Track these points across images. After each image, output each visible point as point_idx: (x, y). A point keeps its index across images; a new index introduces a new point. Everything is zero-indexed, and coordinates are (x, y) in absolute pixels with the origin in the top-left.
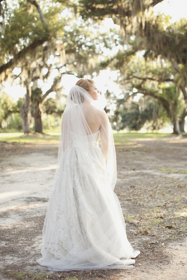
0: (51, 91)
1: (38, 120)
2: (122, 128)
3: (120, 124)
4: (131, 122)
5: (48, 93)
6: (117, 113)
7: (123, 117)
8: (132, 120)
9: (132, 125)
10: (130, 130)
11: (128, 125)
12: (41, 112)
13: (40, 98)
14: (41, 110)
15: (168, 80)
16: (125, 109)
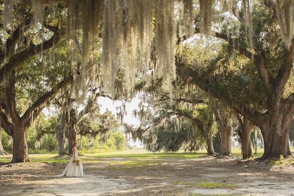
3: (155, 144)
4: (167, 143)
8: (169, 140)
12: (76, 133)
13: (75, 119)
15: (201, 102)
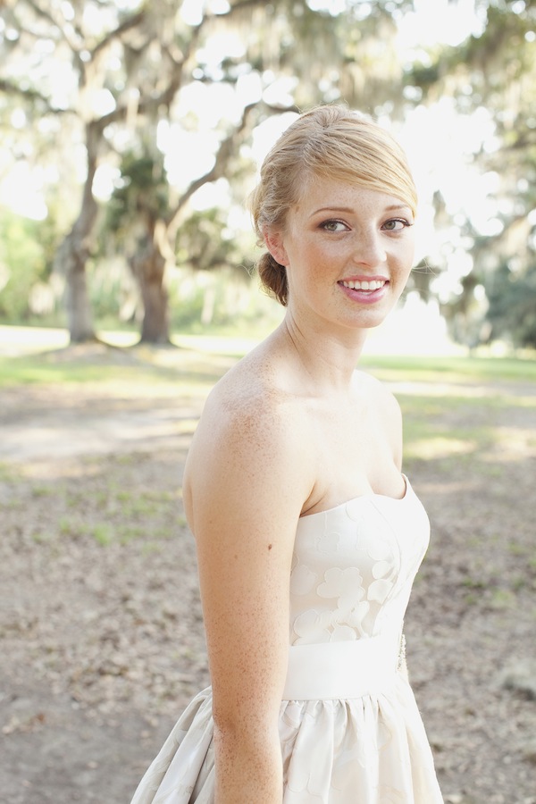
0: (211, 178)
1: (154, 290)
2: (488, 341)
3: (479, 325)
4: (520, 321)
5: (195, 186)
6: (469, 283)
7: (494, 299)
9: (522, 332)
10: (516, 347)
11: (510, 328)
12: (164, 260)
14: (166, 251)
16: (504, 270)
